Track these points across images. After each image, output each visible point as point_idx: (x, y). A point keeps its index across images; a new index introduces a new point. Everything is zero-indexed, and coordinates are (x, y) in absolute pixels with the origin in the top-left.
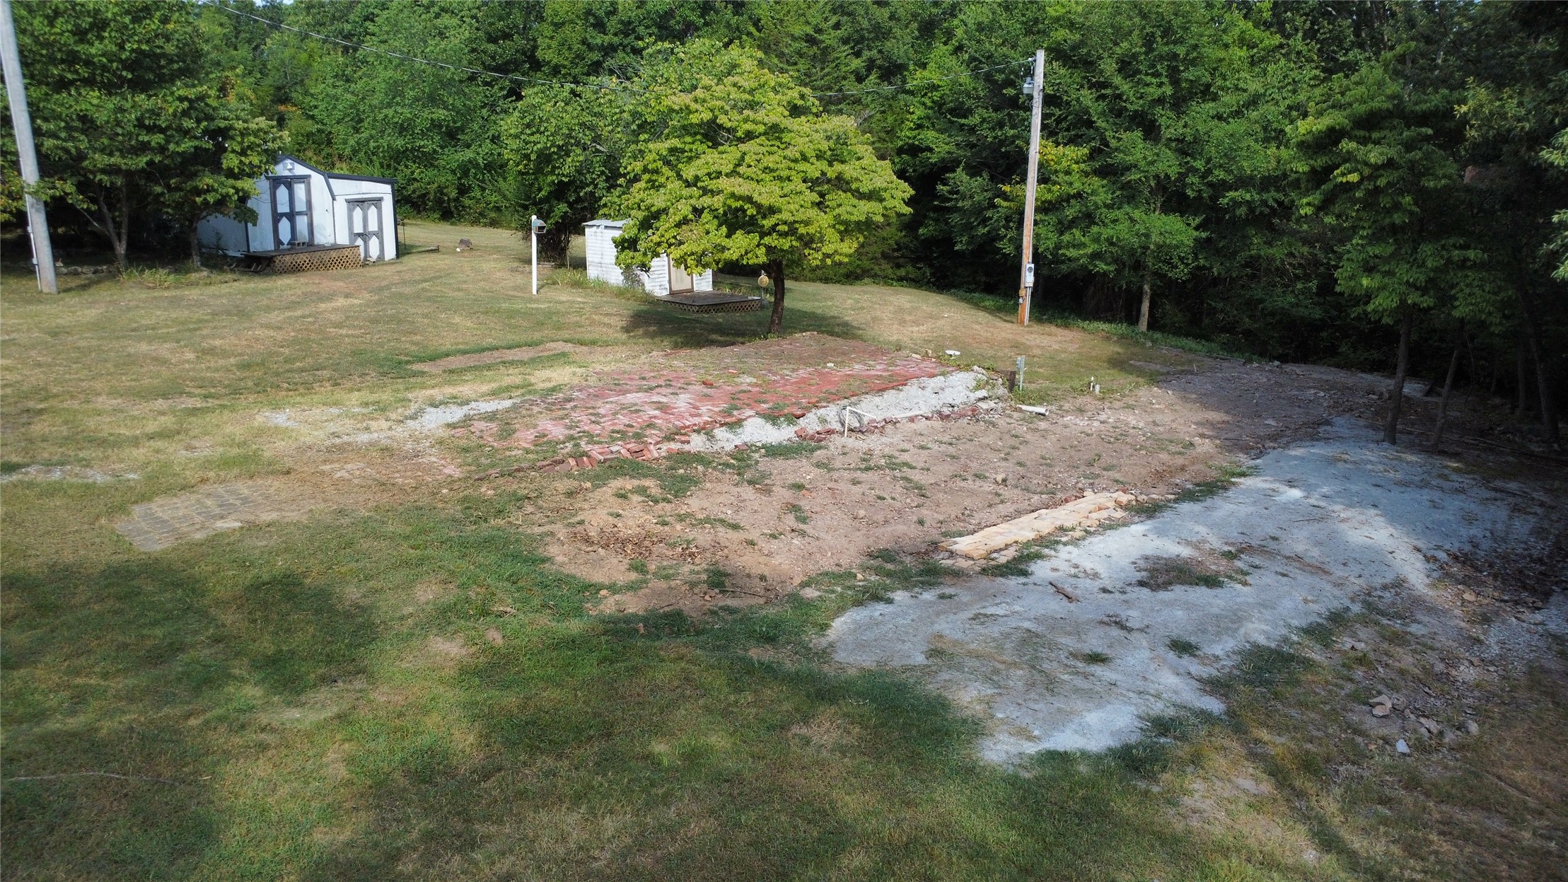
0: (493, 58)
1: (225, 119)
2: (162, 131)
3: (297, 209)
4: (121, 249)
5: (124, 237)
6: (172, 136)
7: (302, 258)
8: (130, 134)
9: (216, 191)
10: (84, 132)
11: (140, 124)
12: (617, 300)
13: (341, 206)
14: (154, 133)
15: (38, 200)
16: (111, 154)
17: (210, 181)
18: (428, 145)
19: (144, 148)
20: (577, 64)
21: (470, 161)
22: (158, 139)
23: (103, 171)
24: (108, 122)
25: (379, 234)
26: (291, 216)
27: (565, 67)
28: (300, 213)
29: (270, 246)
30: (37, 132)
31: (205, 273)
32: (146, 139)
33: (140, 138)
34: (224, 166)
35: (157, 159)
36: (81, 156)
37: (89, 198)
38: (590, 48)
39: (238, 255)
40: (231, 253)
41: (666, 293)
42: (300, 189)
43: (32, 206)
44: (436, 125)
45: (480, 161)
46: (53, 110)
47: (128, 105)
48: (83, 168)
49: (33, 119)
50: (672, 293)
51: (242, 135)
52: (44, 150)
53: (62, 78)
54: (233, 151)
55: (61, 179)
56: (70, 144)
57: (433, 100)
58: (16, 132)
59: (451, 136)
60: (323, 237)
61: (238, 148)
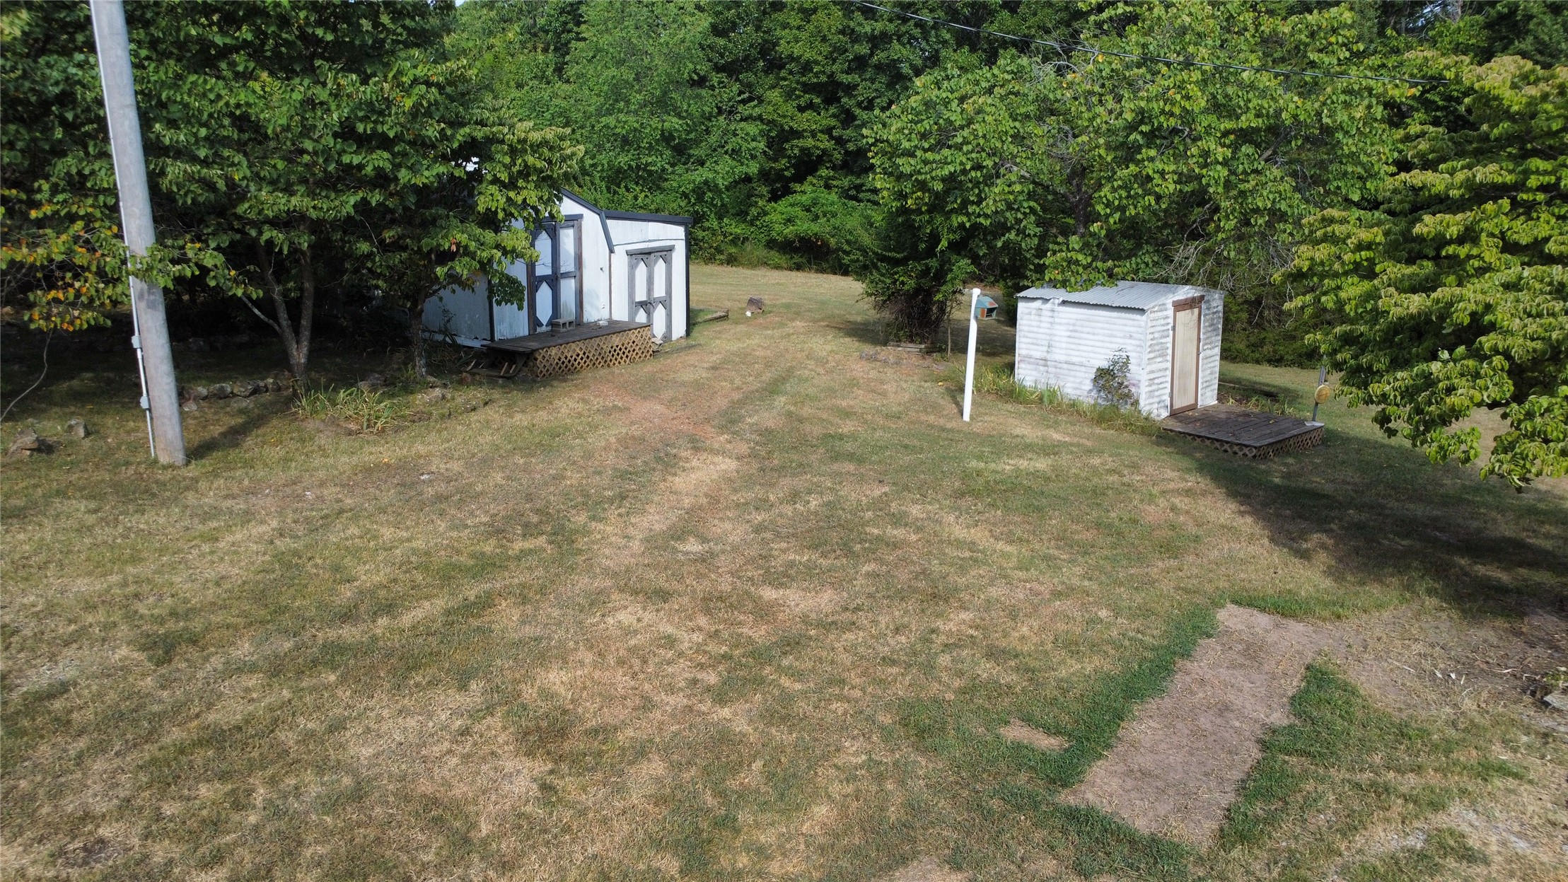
0: (722, 55)
1: (482, 123)
2: (385, 143)
3: (563, 270)
4: (299, 354)
5: (306, 334)
6: (404, 154)
7: (575, 349)
8: (327, 152)
9: (472, 256)
10: (240, 147)
11: (346, 132)
12: (1098, 430)
13: (620, 260)
14: (371, 150)
15: (152, 285)
16: (289, 191)
17: (463, 238)
18: (657, 161)
19: (348, 177)
20: (834, 61)
21: (706, 182)
22: (381, 159)
23: (275, 223)
24: (287, 128)
25: (666, 302)
26: (554, 281)
27: (817, 63)
28: (567, 275)
29: (523, 330)
30: (152, 149)
31: (437, 392)
32: (356, 160)
33: (346, 159)
34: (481, 208)
35: (376, 198)
36: (236, 193)
37: (247, 274)
38: (855, 38)
39: (477, 344)
40: (462, 341)
41: (1165, 414)
42: (567, 237)
43: (141, 297)
44: (667, 138)
45: (720, 182)
46: (186, 106)
47: (322, 94)
48: (239, 218)
49: (145, 122)
50: (1174, 414)
51: (513, 152)
52: (165, 183)
53: (205, 44)
54: (496, 181)
55: (198, 238)
56: (214, 173)
57: (662, 104)
58: (113, 149)
59: (681, 151)
60: (595, 312)
61: (504, 177)
